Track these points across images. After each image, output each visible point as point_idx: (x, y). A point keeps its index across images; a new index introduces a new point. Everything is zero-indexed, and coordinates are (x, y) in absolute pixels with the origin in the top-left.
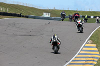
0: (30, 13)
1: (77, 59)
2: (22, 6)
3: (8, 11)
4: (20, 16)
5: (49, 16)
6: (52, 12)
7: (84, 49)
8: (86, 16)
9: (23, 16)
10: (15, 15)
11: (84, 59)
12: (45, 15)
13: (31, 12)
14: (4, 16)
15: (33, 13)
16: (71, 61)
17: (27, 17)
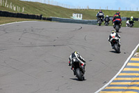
0: (53, 15)
1: (119, 79)
2: (43, 4)
3: (23, 11)
4: (39, 18)
5: (80, 19)
6: (85, 12)
7: (129, 64)
8: (132, 17)
9: (44, 19)
10: (33, 17)
11: (130, 79)
12: (75, 17)
13: (55, 13)
14: (18, 19)
15: (59, 14)
16: (111, 81)
17: (50, 20)
